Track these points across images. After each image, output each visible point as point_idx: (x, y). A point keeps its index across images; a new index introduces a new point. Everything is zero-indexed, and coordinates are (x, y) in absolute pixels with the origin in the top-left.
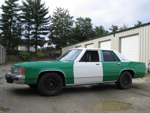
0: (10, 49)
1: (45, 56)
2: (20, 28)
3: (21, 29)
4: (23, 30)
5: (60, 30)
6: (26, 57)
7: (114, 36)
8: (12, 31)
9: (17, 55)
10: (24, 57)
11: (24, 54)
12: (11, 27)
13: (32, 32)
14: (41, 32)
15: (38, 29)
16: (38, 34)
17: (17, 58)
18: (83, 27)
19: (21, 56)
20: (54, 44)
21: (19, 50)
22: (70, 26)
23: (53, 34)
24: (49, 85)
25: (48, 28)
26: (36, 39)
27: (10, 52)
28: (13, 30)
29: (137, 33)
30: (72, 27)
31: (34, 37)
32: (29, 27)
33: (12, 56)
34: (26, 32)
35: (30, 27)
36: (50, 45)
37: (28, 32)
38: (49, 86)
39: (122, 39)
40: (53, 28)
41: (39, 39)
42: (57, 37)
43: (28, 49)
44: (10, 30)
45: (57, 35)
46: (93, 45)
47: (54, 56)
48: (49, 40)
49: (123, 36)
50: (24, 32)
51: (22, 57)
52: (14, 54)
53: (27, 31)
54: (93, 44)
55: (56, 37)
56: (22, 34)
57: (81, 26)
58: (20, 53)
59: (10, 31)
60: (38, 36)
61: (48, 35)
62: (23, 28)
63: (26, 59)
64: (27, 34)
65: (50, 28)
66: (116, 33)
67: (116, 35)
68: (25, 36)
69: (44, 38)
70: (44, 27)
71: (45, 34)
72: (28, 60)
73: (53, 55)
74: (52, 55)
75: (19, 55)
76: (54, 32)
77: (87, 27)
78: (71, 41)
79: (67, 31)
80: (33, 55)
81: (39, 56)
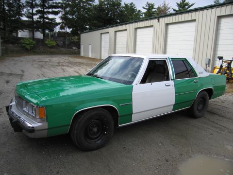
0: (7, 35)
1: (57, 45)
2: (18, 4)
3: (21, 6)
4: (24, 7)
5: (77, 8)
6: (31, 46)
7: (159, 21)
8: (7, 8)
9: (18, 44)
10: (28, 47)
11: (28, 43)
12: (4, 3)
13: (37, 11)
14: (50, 10)
15: (45, 6)
16: (45, 13)
17: (18, 49)
18: (108, 4)
19: (23, 45)
20: (69, 28)
21: (19, 36)
22: (91, 3)
23: (66, 13)
24: (91, 130)
25: (60, 5)
26: (43, 20)
27: (6, 39)
28: (8, 6)
29: (193, 18)
30: (94, 3)
31: (40, 17)
32: (32, 3)
33: (11, 45)
34: (28, 10)
35: (34, 3)
36: (64, 29)
37: (31, 11)
38: (92, 132)
39: (170, 27)
40: (67, 5)
41: (47, 21)
42: (73, 18)
43: (32, 35)
44: (4, 6)
45: (72, 14)
46: (125, 32)
47: (69, 44)
48: (62, 22)
49: (171, 22)
50: (25, 10)
51: (24, 47)
52: (13, 43)
53: (29, 8)
54: (126, 30)
55: (71, 17)
56: (23, 13)
57: (106, 3)
58: (22, 41)
59: (4, 9)
60: (45, 16)
61: (60, 15)
62: (23, 4)
63: (30, 49)
64: (29, 13)
65: (62, 5)
66: (161, 17)
67: (161, 19)
68: (28, 17)
69: (54, 19)
70: (53, 3)
71: (56, 13)
72: (35, 50)
74: (67, 43)
75: (21, 43)
76: (69, 11)
77: (114, 5)
78: (92, 23)
79: (86, 9)
80: (40, 44)
81: (49, 45)
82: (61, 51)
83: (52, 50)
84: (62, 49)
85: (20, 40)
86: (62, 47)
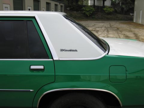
1: (116, 11)
6: (90, 13)
9: (81, 11)
10: (87, 13)
11: (88, 10)
17: (80, 15)
19: (84, 12)
21: (84, 4)
27: (72, 7)
33: (75, 12)
43: (93, 3)
52: (77, 10)
58: (84, 8)
63: (90, 16)
72: (93, 16)
73: (126, 10)
75: (83, 10)
80: (100, 11)
81: (106, 12)
82: (117, 17)
83: (109, 16)
84: (119, 16)
85: (82, 7)
86: (120, 13)
